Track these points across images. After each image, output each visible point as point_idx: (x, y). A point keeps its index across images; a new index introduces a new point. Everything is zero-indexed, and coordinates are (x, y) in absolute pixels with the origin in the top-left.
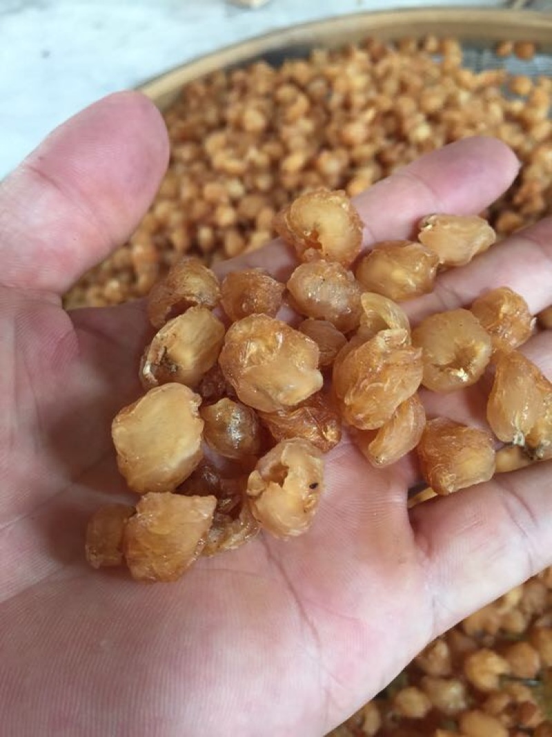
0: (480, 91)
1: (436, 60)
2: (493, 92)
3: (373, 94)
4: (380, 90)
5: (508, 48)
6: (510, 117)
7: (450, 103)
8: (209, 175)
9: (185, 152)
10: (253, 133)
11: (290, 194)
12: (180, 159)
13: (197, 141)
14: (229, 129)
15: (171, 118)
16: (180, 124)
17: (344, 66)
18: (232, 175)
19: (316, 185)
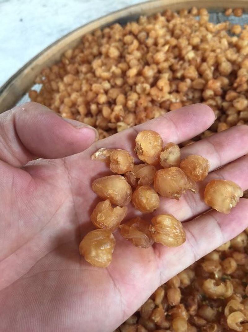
0: (217, 34)
1: (197, 18)
2: (223, 33)
3: (168, 38)
5: (230, 11)
6: (231, 45)
8: (95, 79)
9: (84, 68)
10: (114, 58)
11: (131, 87)
12: (82, 72)
13: (89, 63)
14: (103, 57)
15: (77, 52)
16: (81, 55)
17: (155, 24)
18: (105, 79)
19: (143, 83)
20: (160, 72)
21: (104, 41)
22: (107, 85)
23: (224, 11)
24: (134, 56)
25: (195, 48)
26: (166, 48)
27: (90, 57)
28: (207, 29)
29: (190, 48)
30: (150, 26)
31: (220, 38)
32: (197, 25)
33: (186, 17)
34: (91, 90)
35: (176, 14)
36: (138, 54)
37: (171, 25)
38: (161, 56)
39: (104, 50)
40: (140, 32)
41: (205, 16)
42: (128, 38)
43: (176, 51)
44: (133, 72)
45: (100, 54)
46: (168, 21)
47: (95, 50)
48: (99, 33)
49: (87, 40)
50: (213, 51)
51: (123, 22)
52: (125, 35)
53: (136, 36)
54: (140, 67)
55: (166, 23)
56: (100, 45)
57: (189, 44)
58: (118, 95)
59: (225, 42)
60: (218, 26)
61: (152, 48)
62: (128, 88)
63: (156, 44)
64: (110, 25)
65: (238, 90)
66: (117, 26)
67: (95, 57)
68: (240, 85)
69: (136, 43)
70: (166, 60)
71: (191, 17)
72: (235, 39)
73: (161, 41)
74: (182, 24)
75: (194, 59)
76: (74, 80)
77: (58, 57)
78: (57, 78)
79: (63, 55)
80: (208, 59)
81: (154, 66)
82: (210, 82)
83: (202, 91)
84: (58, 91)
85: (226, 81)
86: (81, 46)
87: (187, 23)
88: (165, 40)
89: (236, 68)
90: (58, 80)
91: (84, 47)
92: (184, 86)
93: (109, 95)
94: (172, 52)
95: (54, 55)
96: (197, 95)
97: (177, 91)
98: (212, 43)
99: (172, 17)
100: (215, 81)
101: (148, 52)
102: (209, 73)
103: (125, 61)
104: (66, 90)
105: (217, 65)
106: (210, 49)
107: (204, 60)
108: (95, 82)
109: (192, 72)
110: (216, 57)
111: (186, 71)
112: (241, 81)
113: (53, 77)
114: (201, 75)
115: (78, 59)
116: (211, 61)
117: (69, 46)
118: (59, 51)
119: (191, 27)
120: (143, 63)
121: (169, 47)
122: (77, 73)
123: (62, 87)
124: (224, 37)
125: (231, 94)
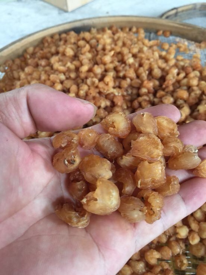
0: (151, 47)
1: (136, 35)
2: (155, 48)
3: (113, 46)
4: (116, 45)
5: (161, 32)
6: (161, 57)
7: (141, 51)
8: (52, 71)
9: (43, 62)
10: (69, 57)
11: (83, 80)
12: (41, 65)
13: (48, 59)
14: (60, 55)
15: (37, 49)
16: (41, 52)
17: (103, 35)
18: (60, 72)
19: (93, 77)
20: (106, 71)
21: (62, 43)
22: (62, 77)
23: (156, 32)
24: (86, 57)
25: (134, 56)
26: (112, 53)
27: (49, 55)
28: (143, 44)
29: (130, 55)
30: (99, 36)
31: (153, 51)
32: (136, 40)
33: (127, 33)
34: (49, 79)
35: (119, 30)
36: (89, 55)
37: (116, 37)
38: (108, 59)
39: (61, 49)
40: (91, 39)
41: (142, 34)
42: (82, 43)
43: (120, 56)
44: (85, 68)
45: (57, 53)
46: (114, 34)
47: (53, 50)
48: (57, 37)
49: (47, 41)
50: (148, 59)
51: (78, 30)
52: (79, 40)
53: (88, 42)
54: (91, 65)
55: (112, 35)
56: (58, 46)
57: (130, 52)
58: (71, 86)
59: (157, 55)
60: (152, 43)
61: (101, 52)
62: (80, 81)
63: (104, 49)
64: (67, 32)
65: (166, 90)
66: (73, 33)
67: (53, 55)
68: (167, 87)
69: (88, 47)
70: (112, 62)
71: (131, 33)
72: (164, 53)
73: (108, 47)
74: (125, 37)
75: (133, 64)
76: (34, 71)
77: (20, 52)
78: (18, 68)
79: (25, 51)
80: (144, 65)
81: (102, 66)
82: (145, 82)
83: (139, 88)
84: (19, 79)
85: (157, 83)
86: (41, 46)
87: (128, 37)
88: (111, 47)
89: (164, 74)
90: (20, 70)
91: (44, 47)
92: (126, 83)
93: (64, 85)
94: (117, 57)
95: (17, 50)
96: (135, 91)
97: (120, 87)
98: (147, 54)
99: (117, 32)
100: (149, 82)
101: (97, 55)
102: (144, 75)
103: (79, 60)
104: (27, 78)
105: (151, 71)
106: (146, 58)
107: (141, 65)
108: (52, 73)
109: (132, 74)
110: (150, 64)
111: (127, 72)
112: (168, 83)
113: (15, 67)
114: (138, 76)
115: (38, 55)
116: (146, 67)
117: (31, 44)
118: (22, 47)
119: (131, 40)
120: (93, 63)
121: (114, 53)
122: (37, 65)
123: (22, 75)
124: (156, 51)
125: (161, 93)
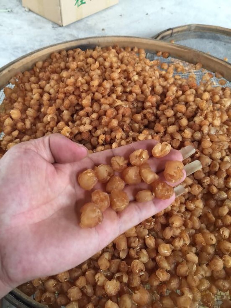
0: (151, 67)
1: (137, 55)
2: (156, 67)
4: (122, 63)
5: (160, 53)
6: (161, 76)
7: (143, 70)
9: (55, 77)
13: (58, 73)
14: (70, 71)
15: (46, 64)
16: (51, 66)
17: (109, 54)
20: (114, 86)
21: (71, 59)
23: (156, 53)
24: (96, 73)
25: (138, 74)
26: (119, 70)
27: (59, 70)
28: (145, 63)
29: (135, 73)
30: (106, 54)
31: (154, 70)
32: (138, 59)
33: (130, 52)
37: (120, 56)
38: (116, 75)
40: (98, 57)
41: (143, 54)
42: (90, 60)
43: (126, 74)
44: (95, 83)
48: (64, 53)
49: (55, 57)
50: (151, 77)
51: (84, 48)
52: (87, 57)
53: (95, 60)
54: (101, 80)
55: (117, 54)
56: (66, 62)
57: (134, 70)
59: (157, 73)
60: (152, 62)
61: (109, 69)
63: (111, 67)
65: (168, 104)
66: (79, 50)
69: (97, 64)
70: (119, 78)
71: (133, 53)
72: (164, 72)
73: (115, 65)
74: (128, 56)
75: (138, 81)
77: (30, 65)
80: (148, 82)
81: (111, 81)
82: (149, 97)
83: (143, 102)
84: (31, 91)
85: (159, 98)
87: (131, 56)
88: (118, 65)
89: (165, 91)
92: (132, 98)
94: (123, 74)
95: (27, 63)
96: (140, 105)
97: (126, 100)
98: (150, 73)
99: (121, 52)
100: (153, 97)
101: (105, 72)
102: (148, 91)
103: (89, 75)
105: (153, 87)
106: (148, 76)
107: (144, 82)
109: (137, 90)
110: (153, 81)
111: (133, 88)
112: (169, 99)
113: (25, 80)
114: (142, 92)
115: (49, 69)
116: (149, 84)
117: (40, 58)
118: (31, 61)
119: (134, 59)
120: (102, 78)
121: (121, 70)
122: (49, 79)
124: (157, 70)
125: (162, 107)
